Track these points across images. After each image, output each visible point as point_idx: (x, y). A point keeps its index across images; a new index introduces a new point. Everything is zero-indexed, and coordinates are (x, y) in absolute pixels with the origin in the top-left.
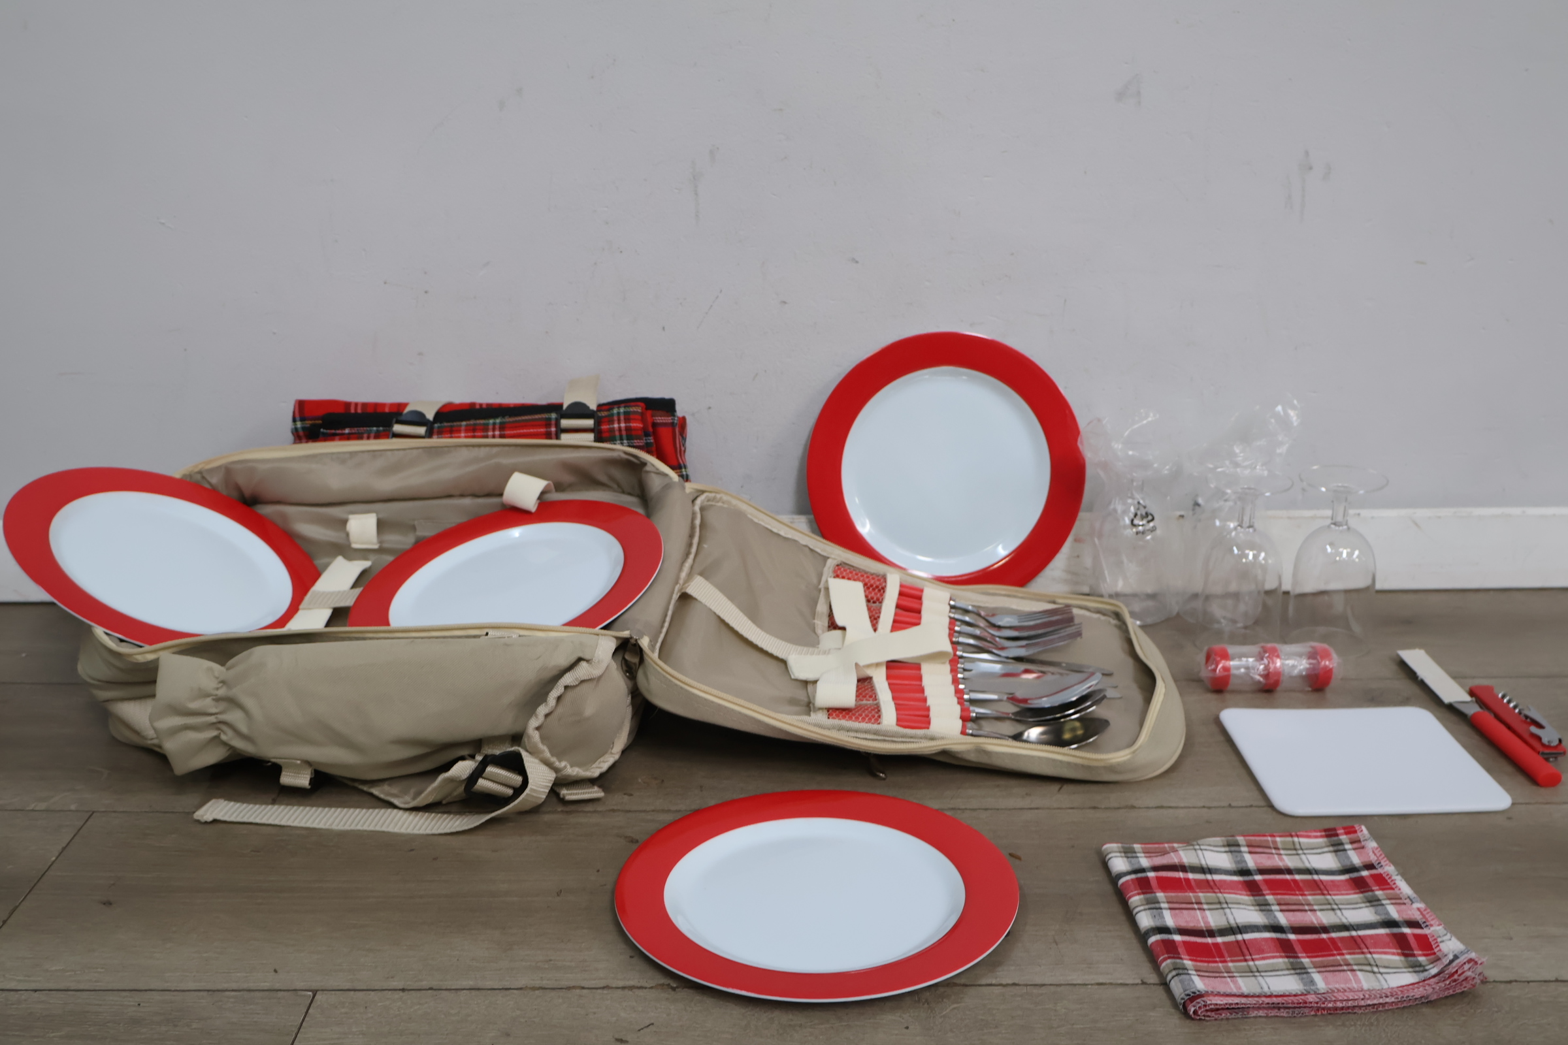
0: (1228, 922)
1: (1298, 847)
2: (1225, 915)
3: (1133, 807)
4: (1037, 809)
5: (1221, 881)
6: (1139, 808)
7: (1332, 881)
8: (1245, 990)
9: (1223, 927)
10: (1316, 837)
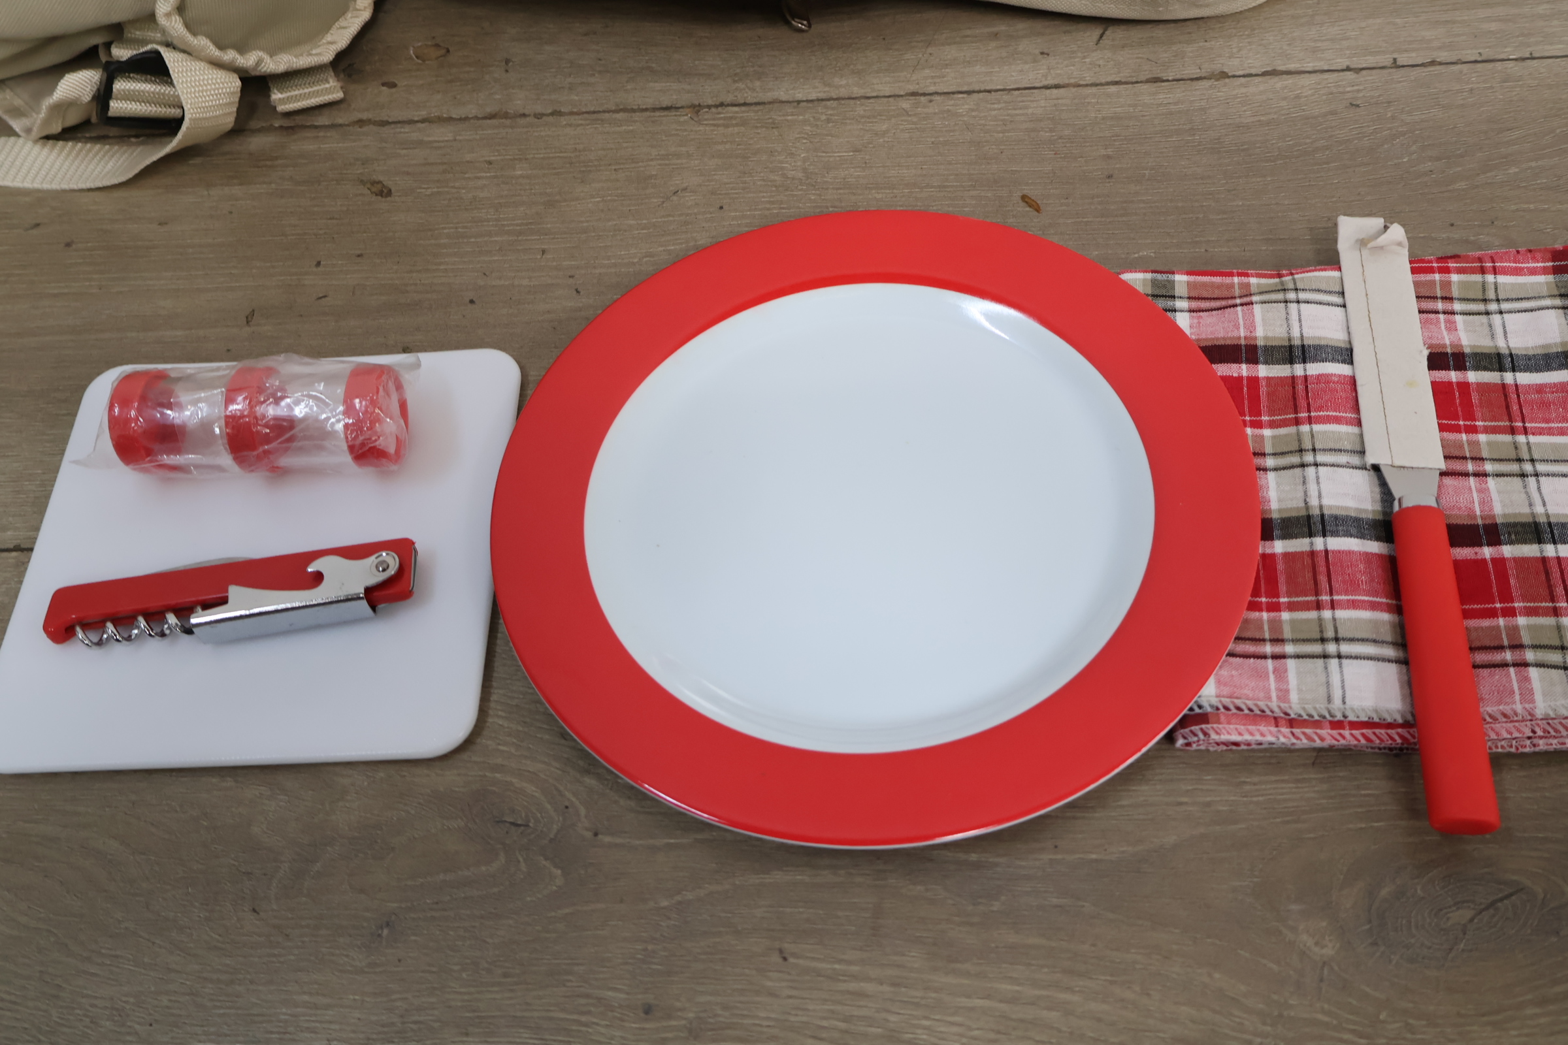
0: (1306, 503)
1: (1491, 295)
2: (1304, 483)
3: (1224, 75)
4: (1057, 87)
5: (1320, 378)
6: (1234, 76)
7: (1540, 389)
8: (1296, 704)
9: (1294, 514)
10: (1533, 272)
